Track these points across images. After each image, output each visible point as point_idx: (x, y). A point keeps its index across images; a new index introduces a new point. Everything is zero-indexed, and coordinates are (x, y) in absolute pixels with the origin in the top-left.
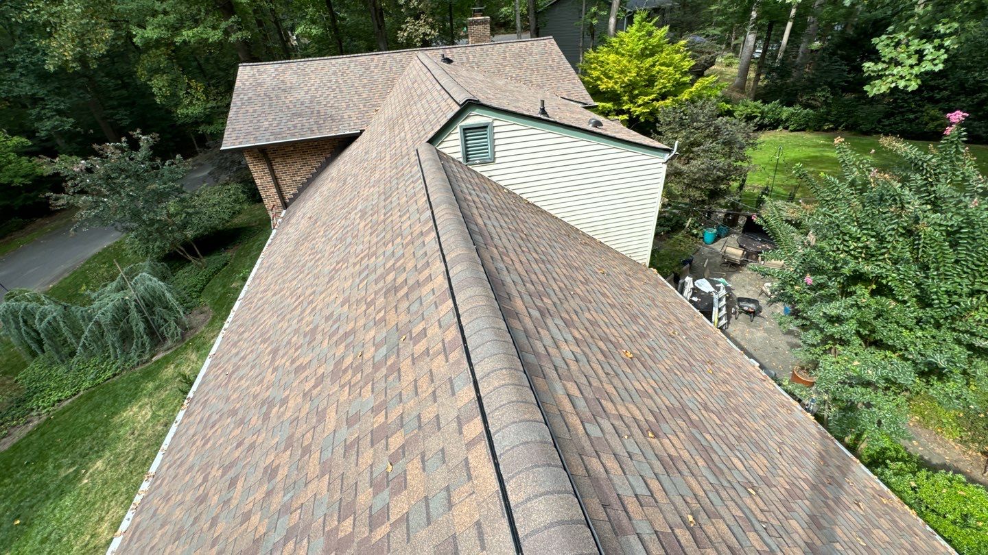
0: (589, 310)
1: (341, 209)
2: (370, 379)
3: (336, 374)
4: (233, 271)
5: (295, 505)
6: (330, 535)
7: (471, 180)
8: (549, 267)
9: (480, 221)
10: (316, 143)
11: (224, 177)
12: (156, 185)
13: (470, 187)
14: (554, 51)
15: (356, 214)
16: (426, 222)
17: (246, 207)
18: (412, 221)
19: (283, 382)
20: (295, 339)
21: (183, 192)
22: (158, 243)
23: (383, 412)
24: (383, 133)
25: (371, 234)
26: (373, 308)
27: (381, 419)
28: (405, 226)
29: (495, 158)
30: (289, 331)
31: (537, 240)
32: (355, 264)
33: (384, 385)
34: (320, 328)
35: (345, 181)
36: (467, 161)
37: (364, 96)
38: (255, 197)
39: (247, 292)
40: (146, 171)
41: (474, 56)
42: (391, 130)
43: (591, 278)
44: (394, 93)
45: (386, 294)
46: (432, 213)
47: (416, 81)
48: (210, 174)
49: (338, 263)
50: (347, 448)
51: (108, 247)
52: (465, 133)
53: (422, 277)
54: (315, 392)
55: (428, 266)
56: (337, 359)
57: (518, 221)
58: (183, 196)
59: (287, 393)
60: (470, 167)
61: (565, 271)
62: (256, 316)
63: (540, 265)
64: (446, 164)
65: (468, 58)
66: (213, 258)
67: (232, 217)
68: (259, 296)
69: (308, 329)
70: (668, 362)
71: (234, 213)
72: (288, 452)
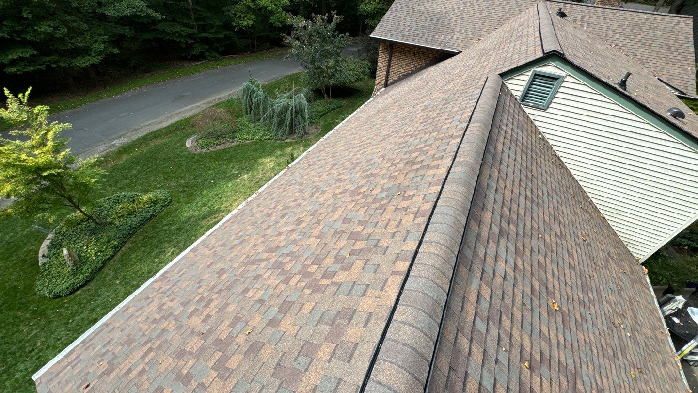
0: (546, 256)
1: (415, 100)
2: (368, 206)
3: (355, 192)
4: (341, 113)
5: (300, 243)
6: (305, 266)
7: (516, 116)
8: (535, 207)
9: (500, 147)
10: (425, 51)
11: (364, 56)
12: (328, 47)
13: (511, 121)
14: (684, 32)
15: (421, 107)
16: (460, 130)
17: (366, 78)
18: (451, 125)
19: (328, 182)
20: (346, 163)
21: (340, 56)
22: (315, 81)
23: (363, 227)
24: (473, 58)
25: (421, 123)
26: (394, 167)
27: (359, 229)
28: (446, 126)
29: (548, 107)
30: (347, 157)
31: (540, 184)
32: (401, 137)
33: (372, 212)
34: (361, 164)
35: (428, 83)
36: (523, 101)
37: (477, 26)
38: (373, 74)
39: (340, 127)
40: (329, 37)
41: (591, 17)
42: (481, 57)
43: (568, 236)
44: (500, 30)
45: (406, 163)
46: (468, 125)
47: (523, 25)
48: (358, 50)
49: (392, 132)
50: (336, 233)
51: (296, 74)
52: (534, 78)
53: (433, 164)
54: (339, 196)
55: (442, 159)
56: (359, 185)
57: (534, 163)
58: (339, 58)
59: (327, 189)
60: (522, 106)
61: (547, 218)
62: (337, 142)
63: (527, 202)
64: (503, 96)
65: (584, 17)
66: (336, 101)
67: (355, 81)
68: (344, 132)
69: (355, 162)
70: (592, 338)
71: (358, 79)
72: (311, 217)
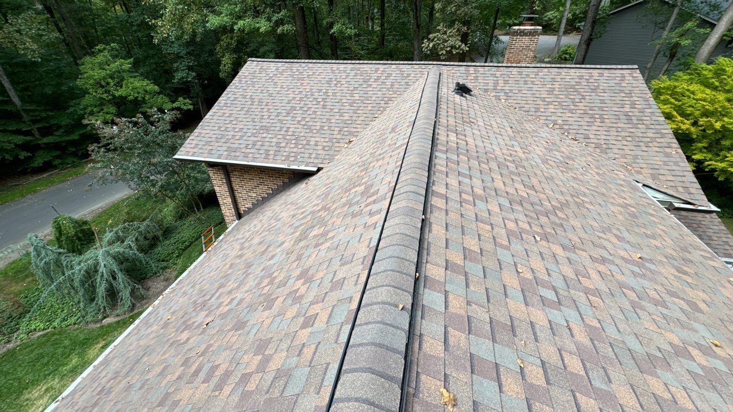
14: (636, 90)
37: (346, 117)
65: (496, 84)
